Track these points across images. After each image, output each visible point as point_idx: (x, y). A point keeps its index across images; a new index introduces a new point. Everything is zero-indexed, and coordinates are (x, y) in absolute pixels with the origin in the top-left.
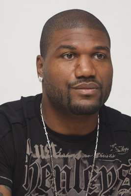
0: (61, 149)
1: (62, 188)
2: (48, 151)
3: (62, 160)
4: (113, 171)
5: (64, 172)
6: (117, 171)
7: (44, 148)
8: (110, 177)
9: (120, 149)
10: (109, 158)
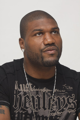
0: (35, 86)
1: (36, 107)
2: (27, 88)
3: (35, 92)
4: (64, 99)
5: (36, 98)
6: (66, 99)
7: (25, 86)
8: (62, 102)
9: (68, 87)
10: (62, 92)
